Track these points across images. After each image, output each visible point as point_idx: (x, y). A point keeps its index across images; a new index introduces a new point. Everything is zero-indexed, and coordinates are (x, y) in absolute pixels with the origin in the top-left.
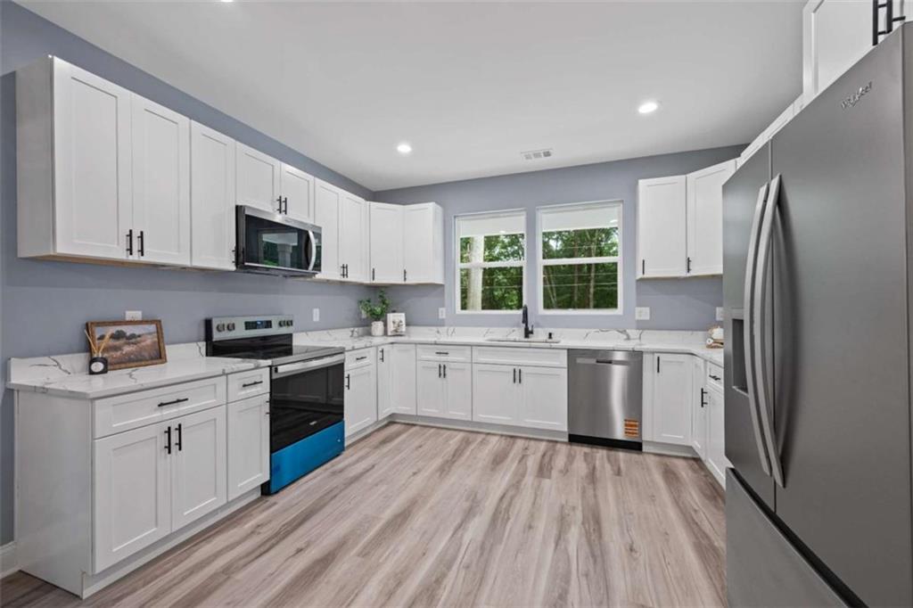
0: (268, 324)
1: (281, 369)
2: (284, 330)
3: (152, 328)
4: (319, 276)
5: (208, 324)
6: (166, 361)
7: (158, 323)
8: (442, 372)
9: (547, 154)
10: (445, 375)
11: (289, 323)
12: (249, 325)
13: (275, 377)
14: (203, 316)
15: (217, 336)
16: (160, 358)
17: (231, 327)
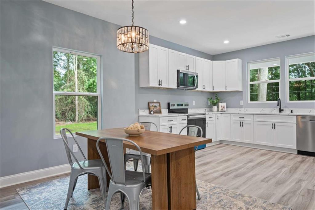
0: (182, 105)
1: (190, 117)
2: (186, 107)
3: (158, 104)
4: (197, 89)
5: (169, 104)
6: (161, 113)
7: (159, 103)
8: (242, 124)
9: (288, 36)
10: (242, 126)
11: (188, 105)
12: (178, 105)
13: (189, 119)
14: (167, 102)
15: (171, 108)
16: (160, 112)
17: (174, 105)
